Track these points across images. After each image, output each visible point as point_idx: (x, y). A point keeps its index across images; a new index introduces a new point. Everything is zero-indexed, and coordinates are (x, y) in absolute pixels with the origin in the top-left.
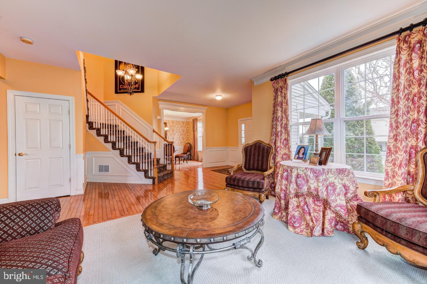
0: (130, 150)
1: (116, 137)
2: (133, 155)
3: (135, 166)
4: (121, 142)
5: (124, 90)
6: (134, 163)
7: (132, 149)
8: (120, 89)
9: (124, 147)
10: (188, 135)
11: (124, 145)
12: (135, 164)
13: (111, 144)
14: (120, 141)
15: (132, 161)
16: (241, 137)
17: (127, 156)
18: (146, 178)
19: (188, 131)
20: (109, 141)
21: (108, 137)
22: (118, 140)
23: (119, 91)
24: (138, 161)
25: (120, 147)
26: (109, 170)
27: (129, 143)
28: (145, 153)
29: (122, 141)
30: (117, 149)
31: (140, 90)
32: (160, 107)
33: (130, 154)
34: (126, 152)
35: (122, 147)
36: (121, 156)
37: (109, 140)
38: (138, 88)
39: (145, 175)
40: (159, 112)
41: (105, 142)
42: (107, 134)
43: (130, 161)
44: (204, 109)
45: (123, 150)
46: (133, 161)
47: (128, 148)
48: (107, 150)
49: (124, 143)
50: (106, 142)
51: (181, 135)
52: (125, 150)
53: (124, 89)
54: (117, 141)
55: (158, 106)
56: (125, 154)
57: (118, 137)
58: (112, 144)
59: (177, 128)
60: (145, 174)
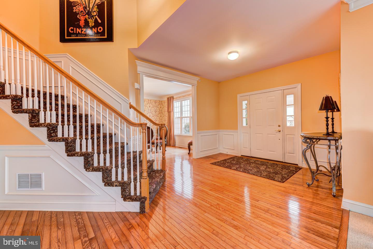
0: (90, 141)
1: (57, 115)
2: (96, 151)
3: (100, 174)
4: (69, 125)
5: (77, 36)
6: (97, 169)
7: (92, 138)
8: (69, 35)
9: (75, 135)
10: (161, 116)
11: (75, 131)
12: (99, 171)
13: (46, 129)
14: (66, 122)
15: (93, 164)
16: (242, 118)
17: (82, 155)
18: (125, 200)
19: (161, 112)
20: (40, 122)
21: (38, 114)
22: (63, 122)
23: (67, 37)
24: (108, 164)
25: (66, 135)
26: (41, 185)
27: (87, 126)
28: (117, 144)
29: (71, 122)
30: (59, 140)
31: (106, 37)
32: (138, 70)
33: (90, 150)
34: (81, 145)
35: (72, 135)
36: (68, 155)
37: (42, 121)
38: (103, 34)
39: (122, 194)
40: (136, 78)
41: (31, 126)
42: (36, 107)
43: (88, 166)
44: (195, 80)
45: (74, 140)
46: (96, 164)
47: (84, 137)
48: (36, 141)
49: (75, 127)
50: (33, 124)
51: (153, 116)
52: (78, 141)
53: (77, 34)
54: (60, 123)
55: (135, 67)
56: (78, 150)
57: (63, 115)
58: (48, 129)
59: (149, 107)
60: (123, 191)
